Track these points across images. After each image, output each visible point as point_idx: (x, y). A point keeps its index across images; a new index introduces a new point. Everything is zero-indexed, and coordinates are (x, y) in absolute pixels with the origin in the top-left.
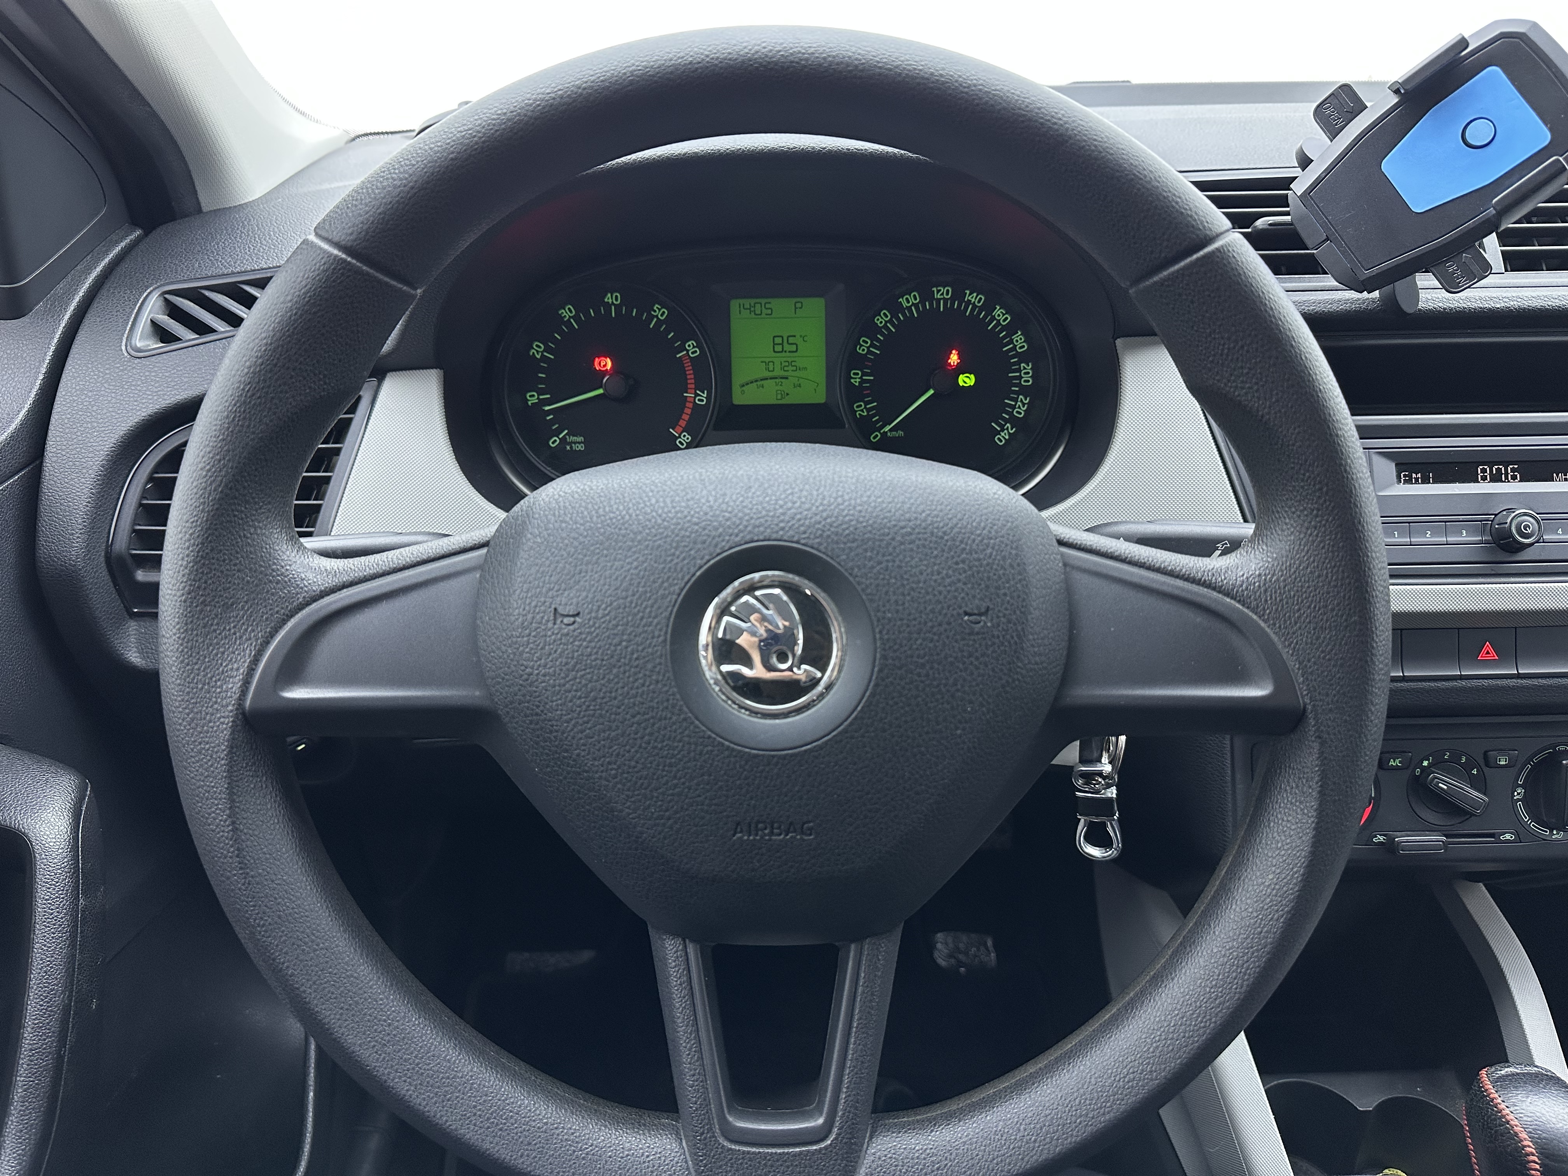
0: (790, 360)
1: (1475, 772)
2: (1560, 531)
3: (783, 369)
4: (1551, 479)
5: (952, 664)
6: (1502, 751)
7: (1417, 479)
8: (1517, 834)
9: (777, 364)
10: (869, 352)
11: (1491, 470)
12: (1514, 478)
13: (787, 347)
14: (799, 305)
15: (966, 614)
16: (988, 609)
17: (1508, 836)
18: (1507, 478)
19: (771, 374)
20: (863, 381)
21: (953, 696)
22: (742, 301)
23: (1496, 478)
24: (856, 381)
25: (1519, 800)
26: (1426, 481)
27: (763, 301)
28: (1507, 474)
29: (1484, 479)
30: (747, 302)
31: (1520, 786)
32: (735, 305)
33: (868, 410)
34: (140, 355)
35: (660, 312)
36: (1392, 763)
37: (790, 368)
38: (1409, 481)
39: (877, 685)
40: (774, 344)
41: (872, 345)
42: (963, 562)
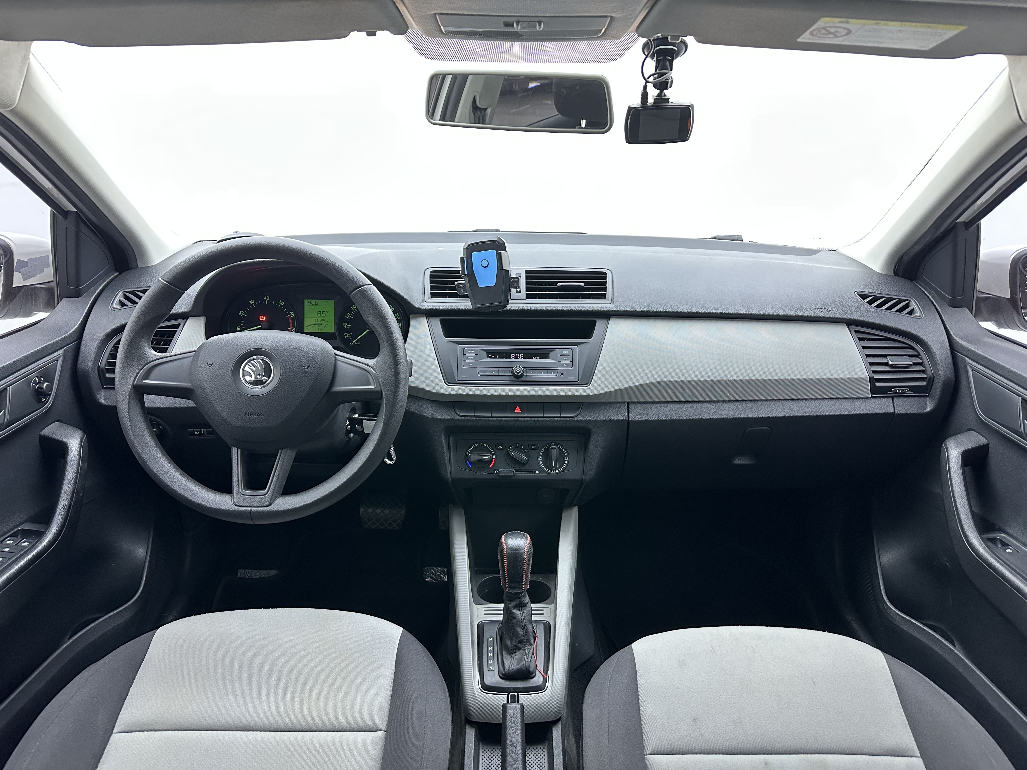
0: (323, 319)
1: (526, 451)
2: (532, 373)
3: (321, 321)
4: (533, 358)
5: (299, 378)
6: (534, 445)
7: (493, 357)
8: (540, 471)
9: (319, 320)
10: (349, 317)
11: (515, 355)
12: (522, 358)
13: (322, 315)
14: (326, 302)
15: (304, 367)
16: (309, 366)
17: (537, 472)
18: (519, 358)
19: (317, 323)
20: (347, 326)
21: (299, 385)
22: (307, 300)
23: (516, 358)
24: (345, 326)
25: (540, 460)
26: (496, 358)
27: (315, 300)
28: (520, 356)
29: (513, 358)
30: (309, 301)
31: (541, 456)
32: (306, 301)
33: (349, 336)
34: (114, 309)
35: (282, 303)
36: (499, 447)
37: (323, 321)
38: (491, 358)
39: (280, 381)
40: (318, 314)
41: (350, 315)
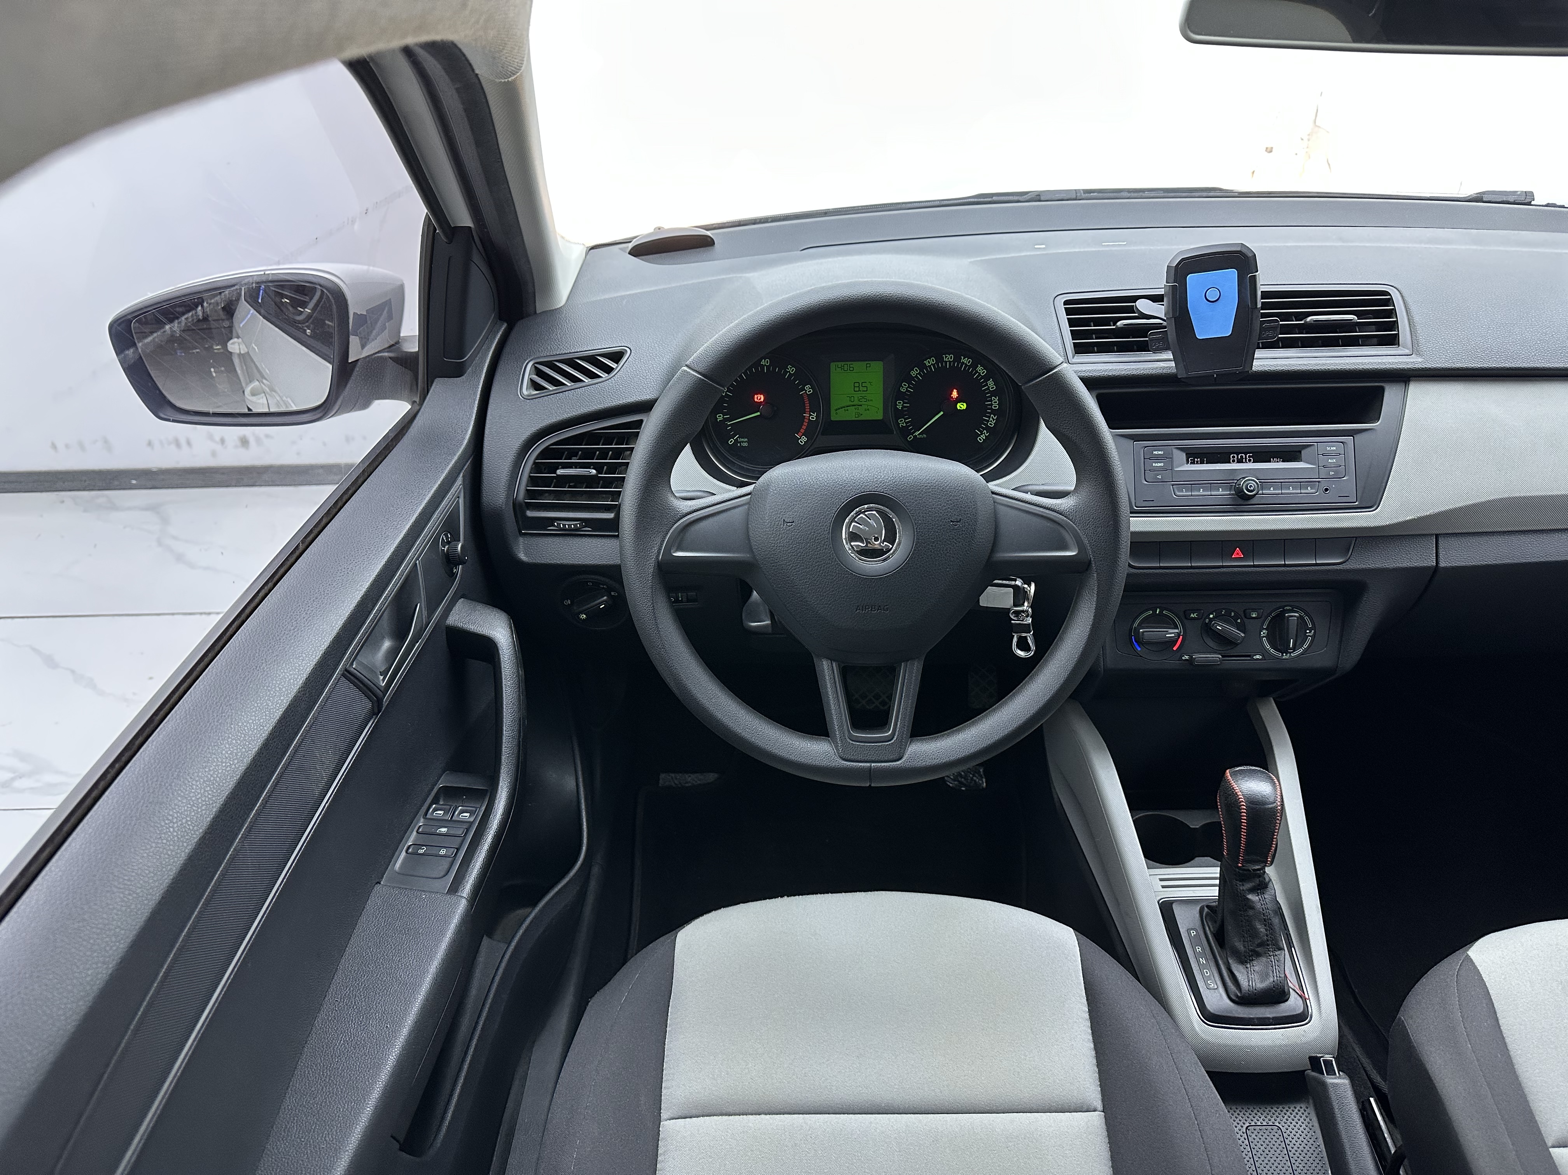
0: (863, 395)
1: (1239, 621)
2: (1272, 489)
3: (859, 400)
4: (1270, 461)
5: (945, 542)
6: (1254, 610)
7: (1197, 462)
8: (1263, 656)
9: (856, 399)
10: (907, 391)
11: (1238, 457)
12: (1250, 461)
13: (861, 388)
14: (868, 365)
15: (952, 521)
16: (960, 520)
17: (1258, 657)
18: (1246, 461)
19: (852, 403)
20: (903, 407)
21: (946, 555)
22: (837, 363)
23: (1240, 461)
24: (900, 407)
25: (1264, 637)
26: (1202, 462)
27: (849, 363)
28: (1246, 458)
29: (1234, 461)
30: (840, 364)
31: (1265, 629)
32: (833, 365)
33: (907, 423)
34: (527, 398)
35: (791, 370)
36: (1192, 615)
37: (863, 400)
38: (1193, 463)
39: (915, 550)
40: (854, 387)
41: (909, 387)
42: (951, 500)
